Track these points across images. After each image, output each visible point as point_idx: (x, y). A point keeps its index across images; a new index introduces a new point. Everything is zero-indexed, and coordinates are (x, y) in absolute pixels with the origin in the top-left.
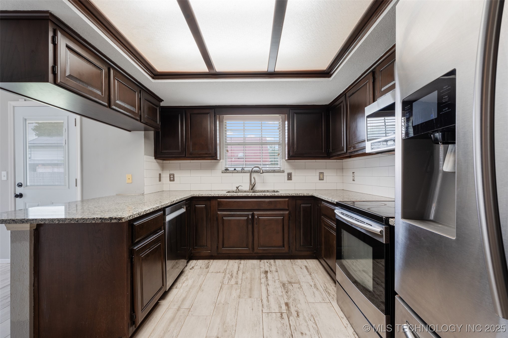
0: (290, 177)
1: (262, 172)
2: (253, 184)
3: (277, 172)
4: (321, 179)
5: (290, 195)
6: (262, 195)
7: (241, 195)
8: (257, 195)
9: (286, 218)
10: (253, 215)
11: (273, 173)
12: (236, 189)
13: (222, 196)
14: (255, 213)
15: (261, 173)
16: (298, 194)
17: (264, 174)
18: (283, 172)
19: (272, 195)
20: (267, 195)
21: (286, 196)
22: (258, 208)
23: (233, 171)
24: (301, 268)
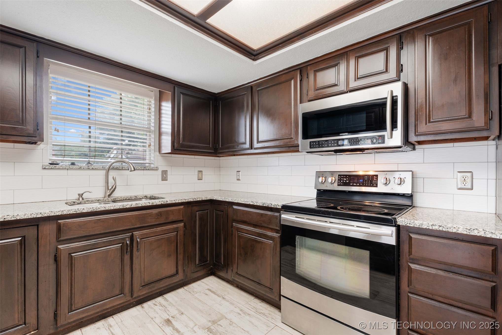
0: (164, 176)
1: (133, 169)
2: (112, 188)
3: (149, 169)
4: (199, 179)
5: (187, 201)
6: (149, 205)
7: (112, 208)
8: (140, 205)
9: (181, 233)
10: (132, 238)
11: (142, 171)
12: (78, 197)
13: (70, 214)
14: (136, 233)
15: (130, 171)
16: (196, 199)
17: (136, 171)
18: (156, 169)
19: (163, 203)
20: (155, 204)
21: (181, 202)
22: (141, 226)
23: (71, 167)
24: (207, 295)
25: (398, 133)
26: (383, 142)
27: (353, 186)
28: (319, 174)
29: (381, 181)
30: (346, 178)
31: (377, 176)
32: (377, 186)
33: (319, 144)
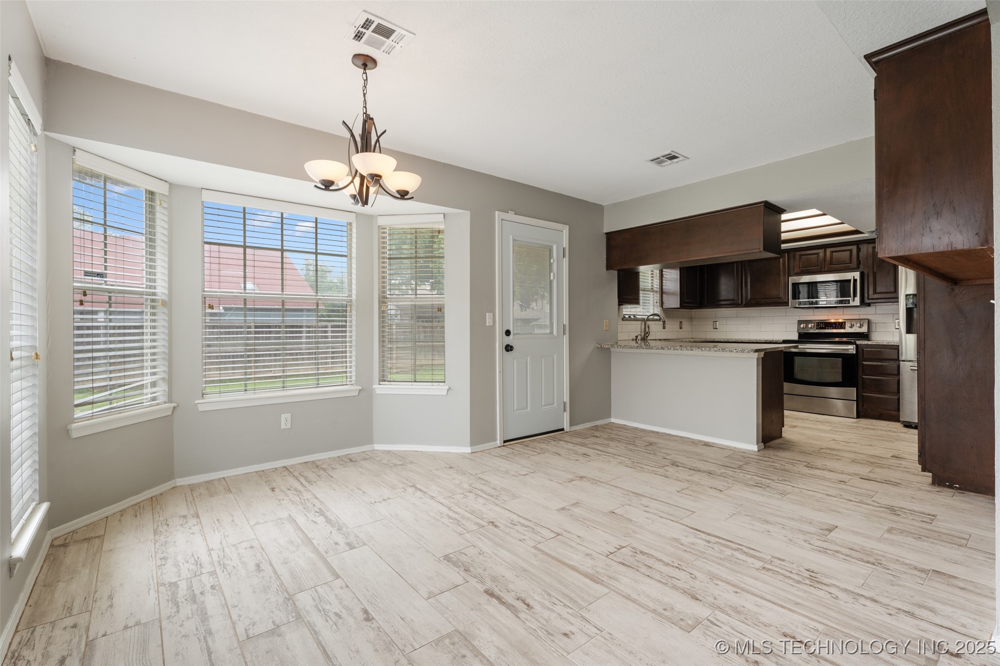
25: (858, 299)
26: (849, 303)
27: (828, 329)
28: (800, 322)
29: (848, 325)
30: (822, 324)
31: (845, 322)
32: (845, 329)
33: (810, 303)
